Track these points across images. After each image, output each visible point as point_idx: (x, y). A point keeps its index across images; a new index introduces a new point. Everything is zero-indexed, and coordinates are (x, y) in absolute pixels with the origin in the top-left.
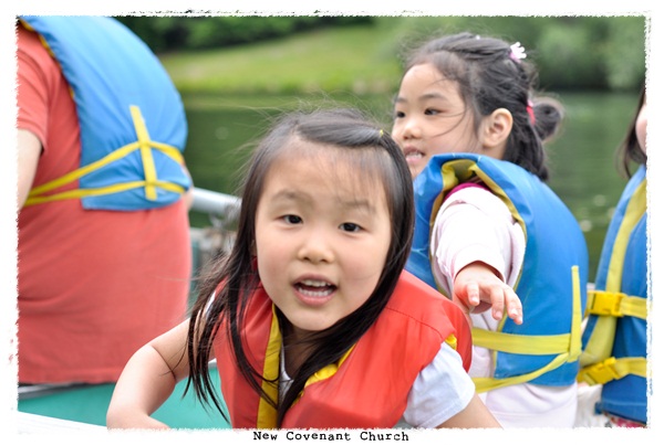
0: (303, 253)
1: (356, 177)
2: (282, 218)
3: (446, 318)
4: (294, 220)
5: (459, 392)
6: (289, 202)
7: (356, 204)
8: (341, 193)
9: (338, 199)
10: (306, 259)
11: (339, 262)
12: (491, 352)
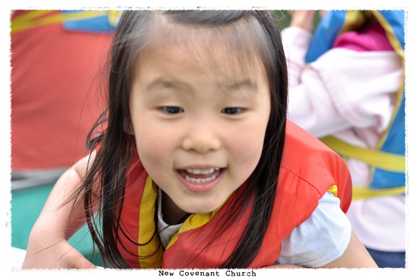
0: (188, 144)
1: (235, 60)
2: (161, 109)
3: (326, 171)
4: (175, 110)
5: (335, 243)
6: (167, 92)
7: (236, 86)
8: (221, 79)
9: (219, 85)
10: (192, 150)
11: (226, 146)
12: (370, 167)
